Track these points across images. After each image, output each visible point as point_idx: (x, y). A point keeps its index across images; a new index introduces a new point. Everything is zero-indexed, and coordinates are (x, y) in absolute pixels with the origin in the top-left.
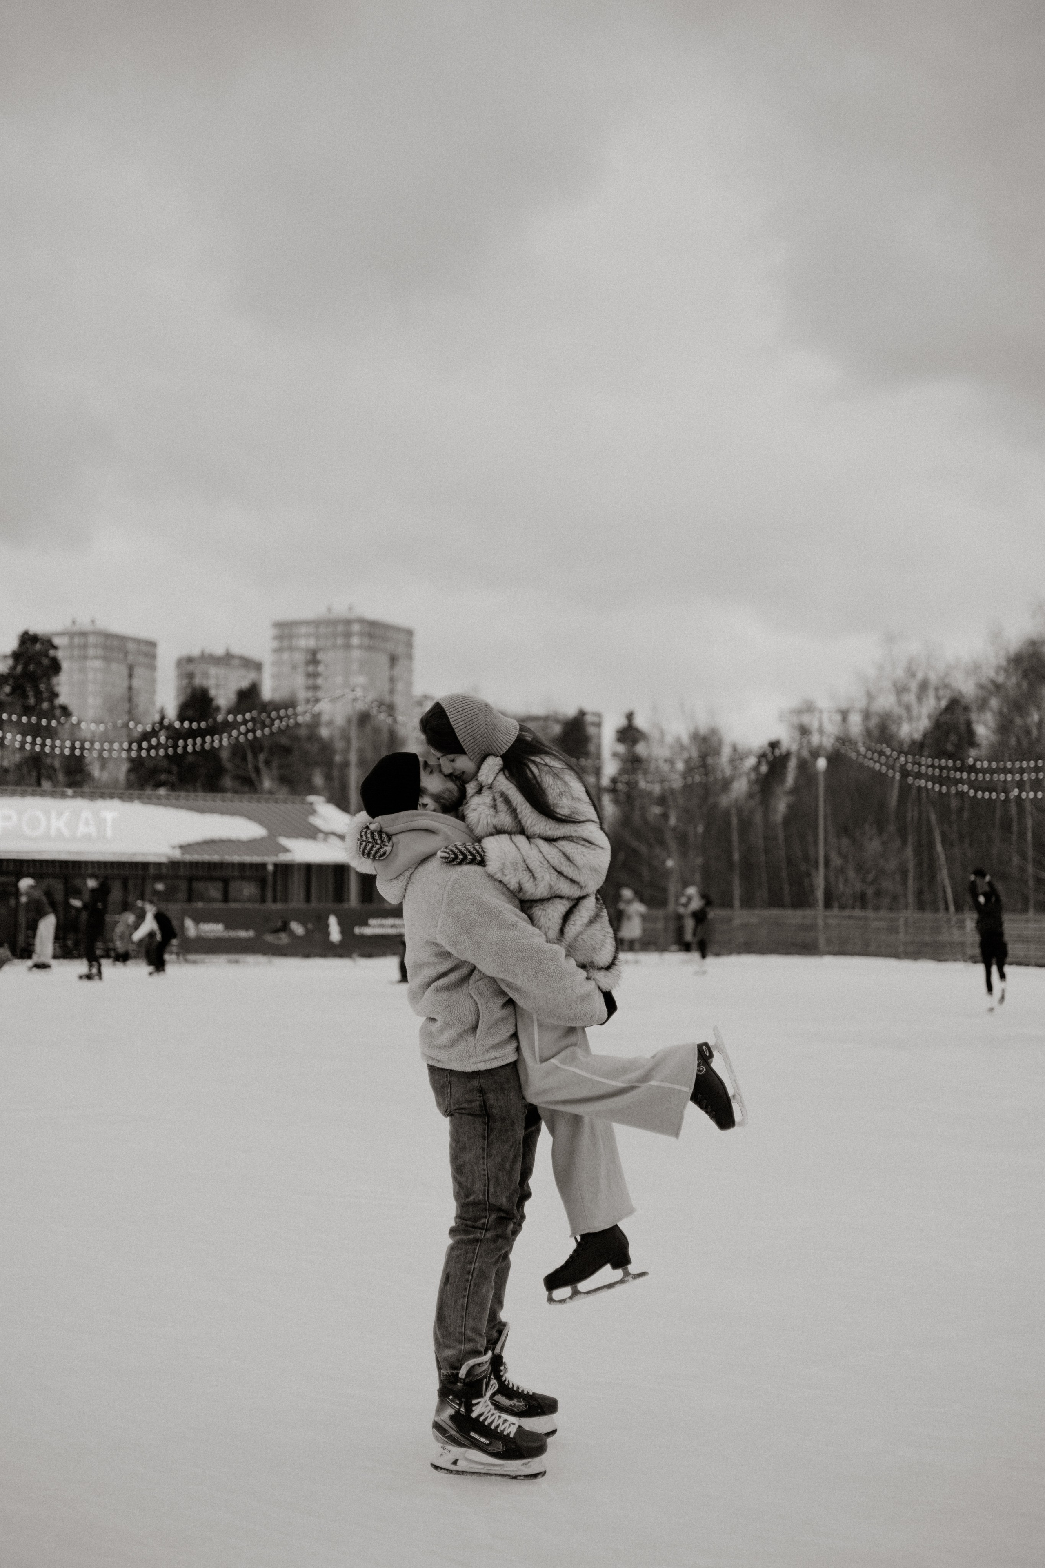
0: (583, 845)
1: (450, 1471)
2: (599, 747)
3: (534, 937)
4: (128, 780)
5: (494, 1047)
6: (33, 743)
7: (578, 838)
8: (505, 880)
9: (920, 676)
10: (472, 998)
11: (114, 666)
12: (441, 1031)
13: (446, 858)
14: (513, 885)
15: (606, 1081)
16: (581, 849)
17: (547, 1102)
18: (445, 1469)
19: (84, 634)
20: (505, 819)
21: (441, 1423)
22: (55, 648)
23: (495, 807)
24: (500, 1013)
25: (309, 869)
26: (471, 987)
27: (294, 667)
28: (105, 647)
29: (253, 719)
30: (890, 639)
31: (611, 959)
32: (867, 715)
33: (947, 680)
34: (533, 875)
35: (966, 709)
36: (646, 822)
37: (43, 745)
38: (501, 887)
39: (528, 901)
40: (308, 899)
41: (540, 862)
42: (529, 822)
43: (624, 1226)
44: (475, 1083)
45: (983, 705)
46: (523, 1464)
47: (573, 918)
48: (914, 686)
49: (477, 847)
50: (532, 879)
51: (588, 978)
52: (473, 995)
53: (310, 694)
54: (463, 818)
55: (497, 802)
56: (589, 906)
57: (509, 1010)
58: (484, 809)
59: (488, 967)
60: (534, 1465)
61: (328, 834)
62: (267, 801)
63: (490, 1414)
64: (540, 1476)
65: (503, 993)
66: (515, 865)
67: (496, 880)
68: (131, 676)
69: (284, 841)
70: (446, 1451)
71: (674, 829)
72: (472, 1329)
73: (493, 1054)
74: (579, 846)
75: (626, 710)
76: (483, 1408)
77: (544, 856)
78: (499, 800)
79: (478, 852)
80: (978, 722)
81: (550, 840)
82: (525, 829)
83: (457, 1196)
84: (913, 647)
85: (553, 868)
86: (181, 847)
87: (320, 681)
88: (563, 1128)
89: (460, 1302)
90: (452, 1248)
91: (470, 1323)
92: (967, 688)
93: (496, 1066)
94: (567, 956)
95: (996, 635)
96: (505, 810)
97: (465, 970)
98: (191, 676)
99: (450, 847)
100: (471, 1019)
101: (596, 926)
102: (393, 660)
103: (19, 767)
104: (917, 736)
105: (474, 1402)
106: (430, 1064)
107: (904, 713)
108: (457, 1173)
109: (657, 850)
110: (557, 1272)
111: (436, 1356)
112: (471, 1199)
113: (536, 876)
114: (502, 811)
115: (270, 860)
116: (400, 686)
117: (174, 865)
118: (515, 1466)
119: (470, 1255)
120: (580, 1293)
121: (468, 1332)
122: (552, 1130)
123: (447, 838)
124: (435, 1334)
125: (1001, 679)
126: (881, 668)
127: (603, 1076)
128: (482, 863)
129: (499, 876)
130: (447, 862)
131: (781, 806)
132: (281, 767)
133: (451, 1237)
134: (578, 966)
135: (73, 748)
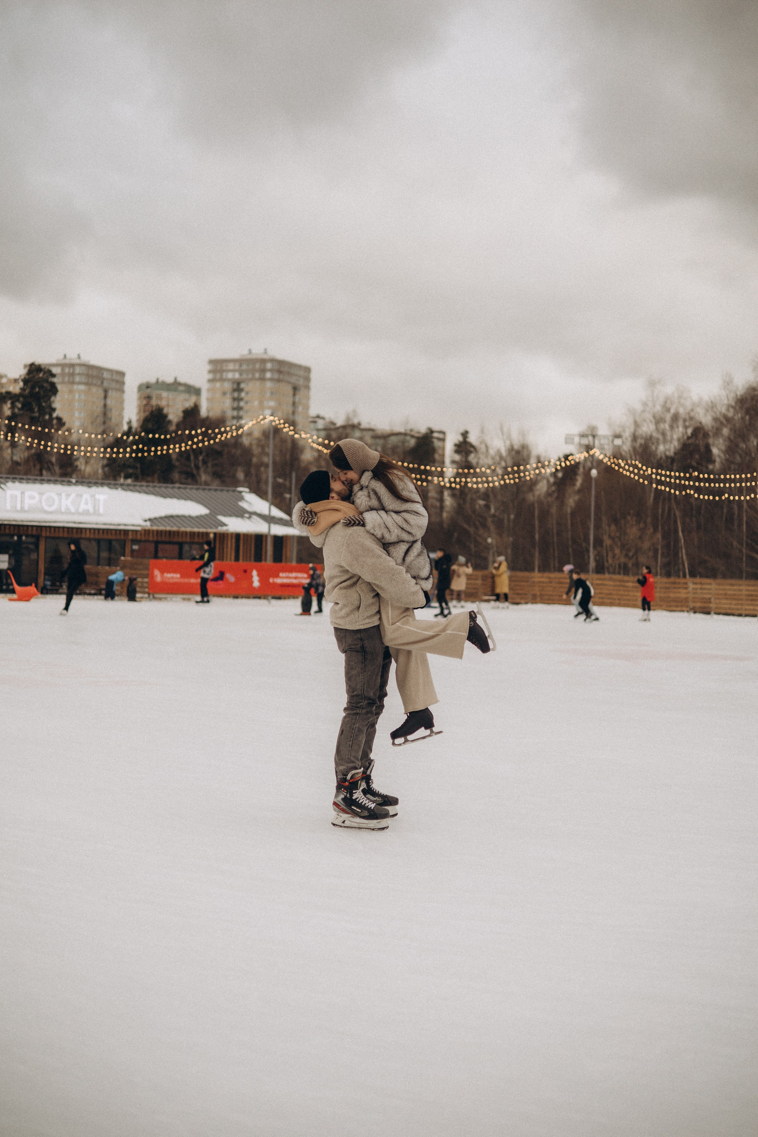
0: (414, 515)
1: (341, 826)
2: (443, 455)
3: (390, 562)
4: (104, 473)
5: (369, 617)
6: (39, 444)
7: (411, 511)
8: (375, 533)
9: (672, 411)
10: (358, 592)
11: (94, 389)
12: (341, 609)
13: (345, 523)
14: (379, 536)
15: (424, 632)
16: (413, 516)
17: (395, 645)
18: (338, 826)
19: (72, 366)
20: (374, 503)
21: (338, 803)
22: (54, 376)
23: (369, 496)
24: (371, 600)
25: (238, 536)
26: (357, 588)
27: (224, 394)
28: (88, 376)
29: (202, 433)
30: (652, 384)
31: (428, 574)
32: (635, 438)
33: (692, 414)
34: (389, 530)
35: (706, 435)
36: (474, 511)
37: (46, 446)
38: (373, 537)
39: (386, 543)
40: (237, 559)
41: (392, 523)
42: (387, 504)
43: (430, 708)
44: (359, 636)
45: (717, 432)
46: (377, 823)
47: (410, 553)
48: (668, 417)
49: (361, 517)
50: (388, 532)
51: (416, 584)
52: (358, 591)
53: (235, 413)
54: (353, 503)
55: (370, 494)
56: (418, 546)
57: (376, 599)
58: (364, 498)
59: (367, 577)
60: (383, 823)
61: (252, 514)
62: (204, 489)
63: (361, 798)
64: (385, 829)
65: (374, 590)
66: (379, 525)
67: (371, 534)
68: (105, 397)
69: (222, 518)
70: (339, 816)
71: (494, 516)
72: (354, 757)
73: (367, 621)
74: (412, 515)
75: (462, 430)
76: (358, 795)
77: (394, 520)
78: (372, 493)
79: (361, 520)
80: (714, 445)
81: (397, 512)
82: (385, 507)
83: (348, 692)
84: (669, 389)
85: (399, 526)
86: (150, 520)
87: (242, 404)
88: (402, 658)
89: (348, 743)
90: (345, 717)
91: (353, 754)
92: (706, 420)
93: (369, 627)
94: (406, 572)
95: (728, 383)
96: (375, 498)
97: (355, 579)
98: (149, 398)
99: (347, 517)
100: (357, 603)
101: (422, 558)
102: (295, 389)
103: (27, 461)
104: (671, 453)
105: (354, 792)
106: (336, 627)
107: (660, 437)
108: (349, 681)
109: (481, 531)
110: (397, 730)
111: (336, 769)
112: (355, 693)
113: (391, 530)
114: (373, 499)
115: (212, 530)
116: (300, 409)
117: (147, 532)
118: (373, 823)
119: (354, 721)
120: (408, 741)
121: (352, 758)
122: (396, 662)
123: (345, 513)
124: (335, 759)
125: (730, 414)
126: (645, 404)
127: (423, 630)
128: (363, 525)
129: (372, 531)
130: (345, 525)
131: (571, 501)
132: (214, 465)
133: (345, 713)
134: (412, 577)
135: (66, 449)
